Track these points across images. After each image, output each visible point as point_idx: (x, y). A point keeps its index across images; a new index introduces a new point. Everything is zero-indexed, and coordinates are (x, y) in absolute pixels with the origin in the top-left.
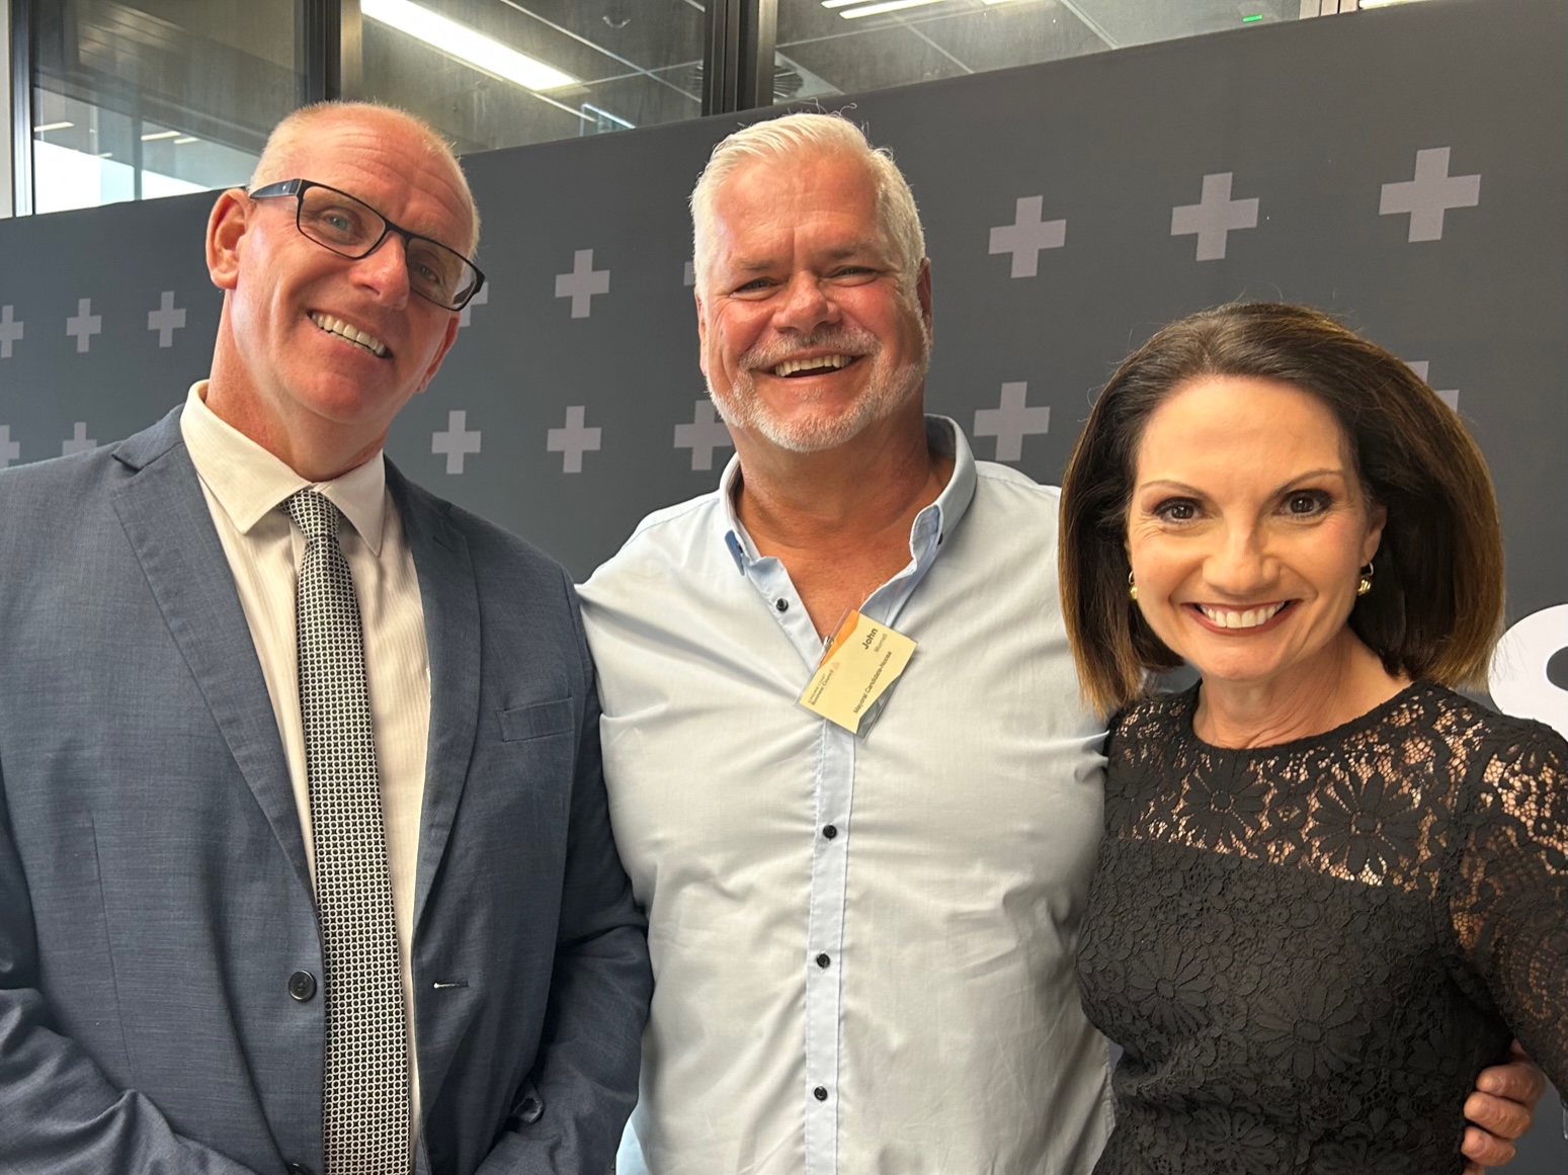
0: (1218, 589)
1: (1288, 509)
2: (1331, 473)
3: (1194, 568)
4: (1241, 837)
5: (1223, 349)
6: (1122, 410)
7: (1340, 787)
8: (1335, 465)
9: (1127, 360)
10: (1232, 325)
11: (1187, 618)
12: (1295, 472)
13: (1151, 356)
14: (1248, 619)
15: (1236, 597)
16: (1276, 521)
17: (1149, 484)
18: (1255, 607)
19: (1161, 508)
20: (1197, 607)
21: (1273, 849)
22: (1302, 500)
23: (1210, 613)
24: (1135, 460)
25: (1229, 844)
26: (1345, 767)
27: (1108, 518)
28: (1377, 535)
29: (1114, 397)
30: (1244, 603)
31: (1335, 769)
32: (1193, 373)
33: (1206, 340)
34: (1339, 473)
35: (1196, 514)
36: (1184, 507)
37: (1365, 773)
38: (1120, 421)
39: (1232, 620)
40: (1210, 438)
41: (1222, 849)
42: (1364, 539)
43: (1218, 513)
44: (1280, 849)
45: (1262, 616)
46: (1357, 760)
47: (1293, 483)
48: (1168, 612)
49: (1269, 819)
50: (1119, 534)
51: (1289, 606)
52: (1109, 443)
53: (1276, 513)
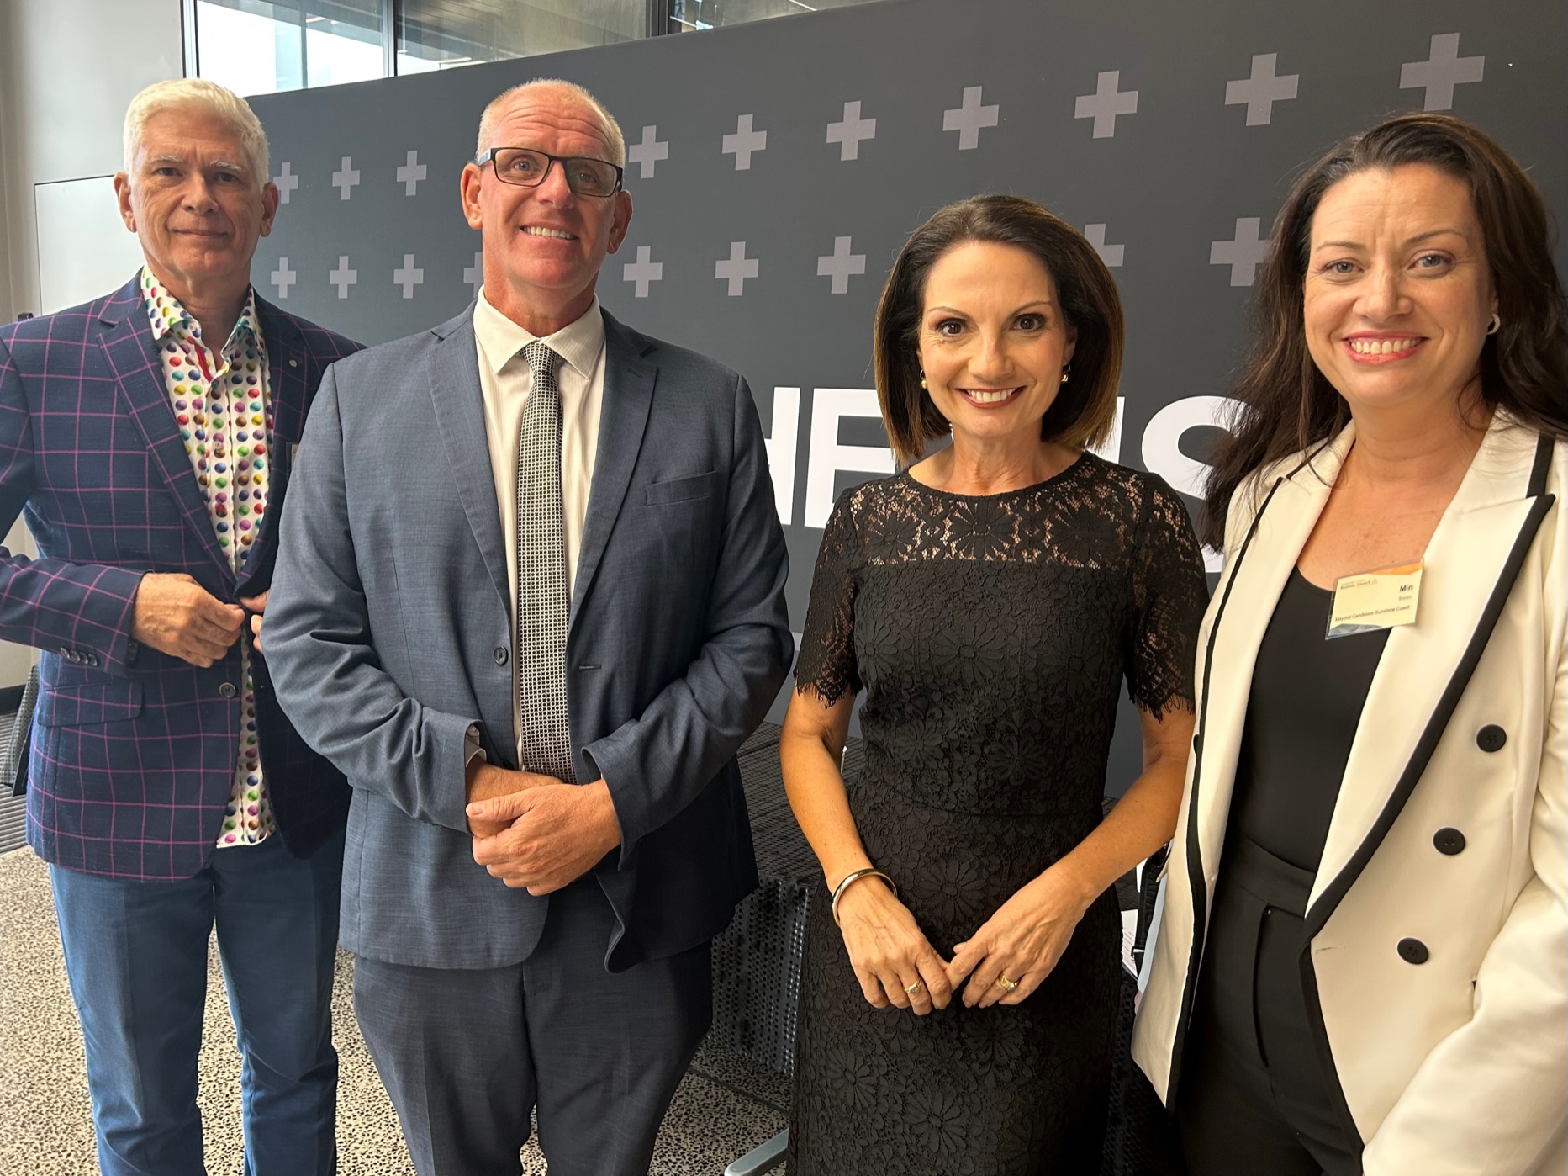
0: (977, 377)
1: (1019, 327)
2: (1044, 303)
3: (962, 366)
4: (1001, 549)
5: (977, 224)
6: (914, 262)
7: (1062, 513)
8: (1046, 299)
9: (916, 231)
10: (981, 209)
11: (958, 396)
12: (1022, 303)
13: (933, 228)
14: (996, 397)
15: (989, 382)
16: (1012, 335)
17: (933, 309)
18: (1000, 390)
19: (939, 325)
20: (965, 392)
21: (1026, 554)
22: (1026, 321)
23: (973, 393)
24: (923, 295)
25: (993, 555)
26: (1063, 503)
27: (907, 335)
28: (1073, 345)
29: (909, 255)
30: (993, 388)
31: (1058, 504)
32: (959, 239)
33: (966, 216)
34: (1049, 303)
35: (963, 329)
36: (956, 325)
37: (1076, 505)
38: (914, 270)
39: (986, 398)
40: (969, 281)
41: (988, 558)
42: (1065, 348)
43: (976, 328)
44: (1031, 553)
45: (1004, 395)
46: (1070, 498)
47: (1021, 309)
48: (945, 394)
49: (1019, 536)
50: (915, 345)
51: (1019, 390)
52: (907, 284)
53: (1012, 329)
